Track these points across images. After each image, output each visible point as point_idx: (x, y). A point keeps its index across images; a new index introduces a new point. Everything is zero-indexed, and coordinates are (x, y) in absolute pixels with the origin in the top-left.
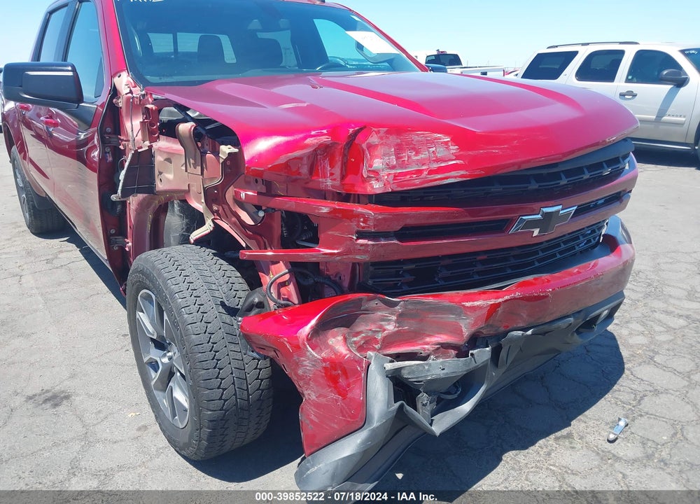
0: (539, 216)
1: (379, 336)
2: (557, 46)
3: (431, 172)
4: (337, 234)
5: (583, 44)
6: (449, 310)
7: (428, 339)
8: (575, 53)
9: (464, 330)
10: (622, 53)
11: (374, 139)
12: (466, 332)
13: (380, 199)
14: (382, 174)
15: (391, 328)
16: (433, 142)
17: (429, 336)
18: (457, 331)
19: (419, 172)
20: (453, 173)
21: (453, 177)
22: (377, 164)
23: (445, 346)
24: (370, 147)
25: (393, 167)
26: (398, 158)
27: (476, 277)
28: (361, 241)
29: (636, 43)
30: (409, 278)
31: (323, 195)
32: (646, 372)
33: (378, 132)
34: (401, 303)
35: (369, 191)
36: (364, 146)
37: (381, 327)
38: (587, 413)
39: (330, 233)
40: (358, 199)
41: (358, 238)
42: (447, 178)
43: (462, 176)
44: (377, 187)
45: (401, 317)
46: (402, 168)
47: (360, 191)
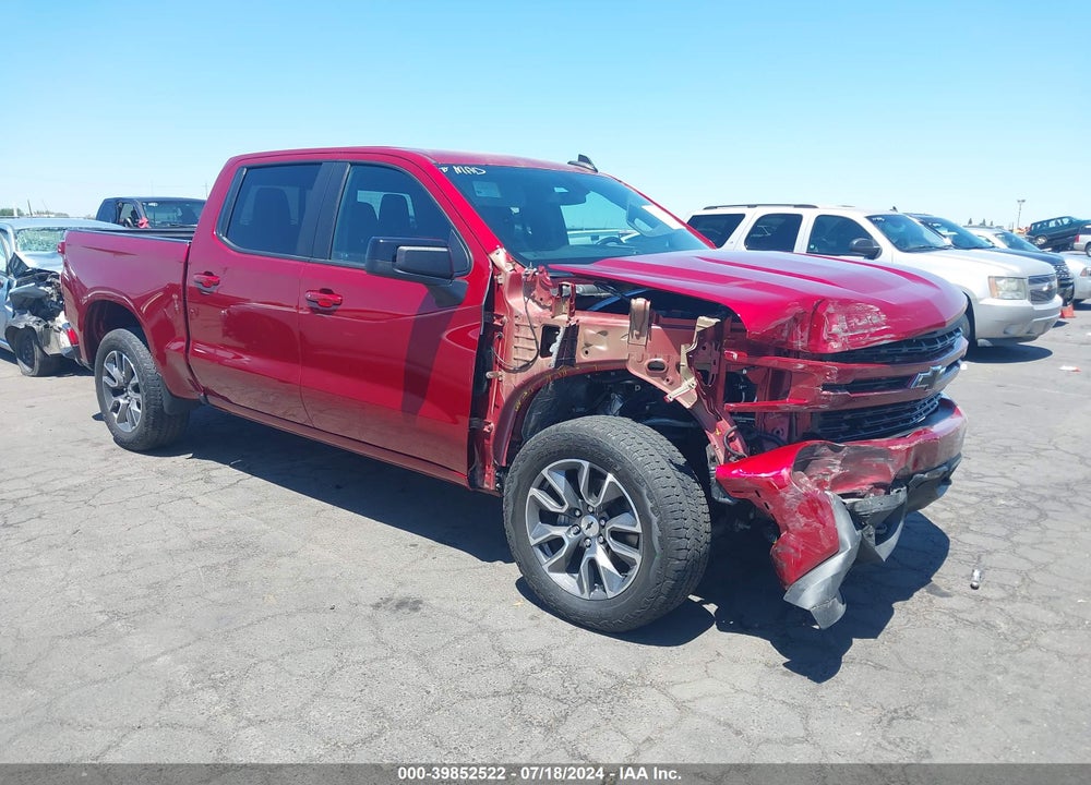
0: (929, 374)
1: (828, 479)
2: (716, 207)
3: (872, 335)
4: (805, 386)
5: (749, 206)
6: (880, 453)
7: (863, 481)
8: (742, 216)
9: (891, 470)
10: (799, 218)
11: (831, 309)
12: (893, 473)
13: (836, 357)
14: (840, 336)
15: (837, 471)
16: (869, 311)
17: (865, 478)
18: (885, 471)
19: (864, 335)
20: (886, 336)
21: (886, 340)
22: (835, 329)
23: (877, 486)
24: (829, 315)
25: (846, 331)
26: (848, 324)
27: (883, 429)
28: (825, 392)
29: (815, 207)
30: (845, 427)
31: (797, 354)
32: (968, 538)
33: (833, 304)
34: (846, 448)
35: (830, 350)
36: (824, 314)
37: (828, 470)
38: (940, 570)
39: (801, 386)
40: (822, 357)
41: (824, 390)
42: (882, 340)
43: (892, 338)
44: (835, 346)
45: (845, 461)
46: (851, 331)
47: (821, 351)
